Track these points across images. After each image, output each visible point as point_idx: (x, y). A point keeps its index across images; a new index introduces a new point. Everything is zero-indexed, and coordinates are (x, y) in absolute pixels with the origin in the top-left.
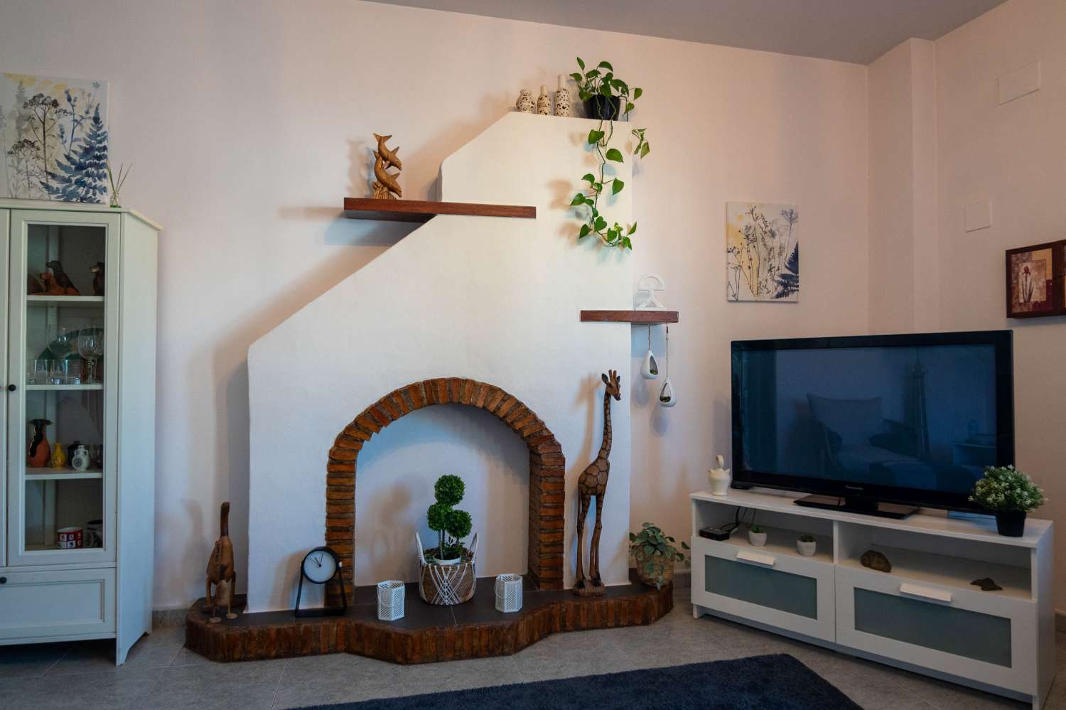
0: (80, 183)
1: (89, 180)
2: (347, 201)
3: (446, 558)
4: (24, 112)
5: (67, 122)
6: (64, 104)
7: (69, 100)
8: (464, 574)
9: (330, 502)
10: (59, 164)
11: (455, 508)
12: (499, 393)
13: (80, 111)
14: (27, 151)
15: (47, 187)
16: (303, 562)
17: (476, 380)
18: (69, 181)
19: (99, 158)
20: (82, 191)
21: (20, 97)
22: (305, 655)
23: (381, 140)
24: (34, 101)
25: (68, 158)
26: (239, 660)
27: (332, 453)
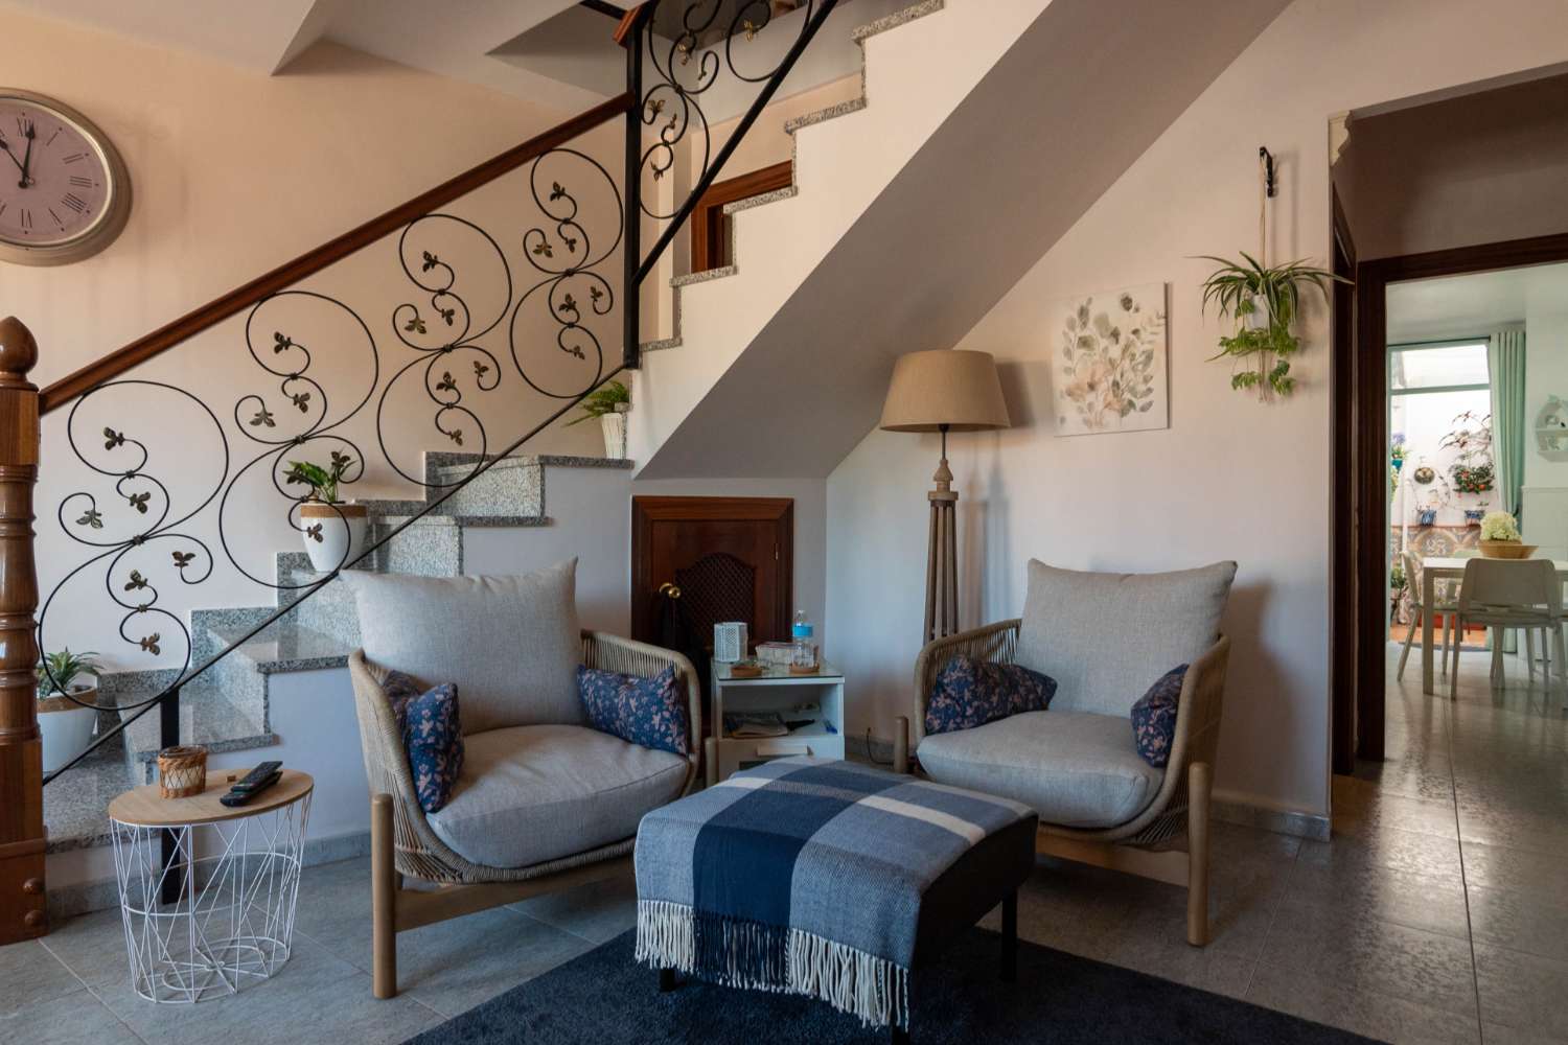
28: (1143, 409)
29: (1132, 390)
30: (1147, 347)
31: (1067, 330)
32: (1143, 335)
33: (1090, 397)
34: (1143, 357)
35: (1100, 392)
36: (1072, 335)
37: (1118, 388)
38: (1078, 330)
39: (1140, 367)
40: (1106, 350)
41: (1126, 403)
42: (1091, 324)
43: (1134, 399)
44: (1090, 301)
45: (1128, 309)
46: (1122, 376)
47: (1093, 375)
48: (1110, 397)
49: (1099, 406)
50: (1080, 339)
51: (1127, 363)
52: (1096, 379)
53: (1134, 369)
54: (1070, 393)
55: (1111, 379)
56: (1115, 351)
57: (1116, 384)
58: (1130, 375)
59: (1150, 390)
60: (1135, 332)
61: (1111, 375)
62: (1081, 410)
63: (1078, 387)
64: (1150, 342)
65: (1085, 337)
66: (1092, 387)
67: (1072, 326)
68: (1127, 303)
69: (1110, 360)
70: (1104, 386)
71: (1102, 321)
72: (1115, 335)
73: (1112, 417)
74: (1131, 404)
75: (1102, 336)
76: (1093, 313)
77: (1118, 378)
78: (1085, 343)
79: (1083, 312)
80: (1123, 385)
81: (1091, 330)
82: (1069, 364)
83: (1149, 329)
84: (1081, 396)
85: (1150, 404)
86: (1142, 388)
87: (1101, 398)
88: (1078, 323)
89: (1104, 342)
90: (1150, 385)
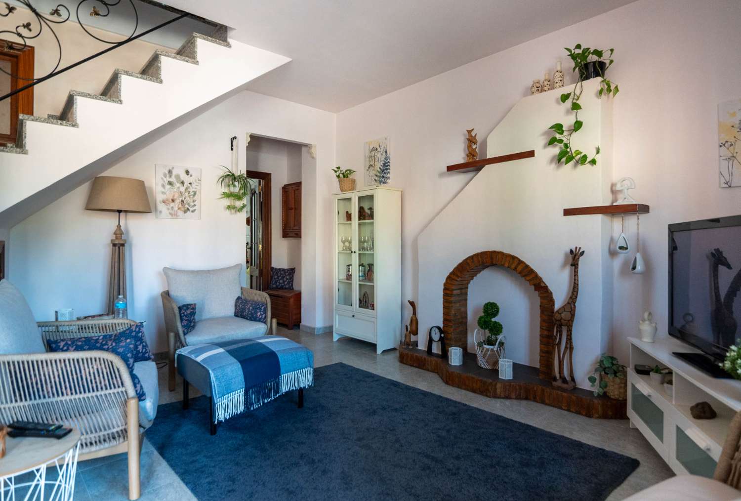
0: (383, 177)
1: (385, 175)
2: (448, 167)
3: (488, 345)
4: (370, 154)
5: (379, 155)
6: (379, 149)
7: (380, 147)
8: (489, 353)
9: (445, 307)
10: (378, 171)
11: (493, 320)
12: (516, 259)
13: (382, 151)
14: (371, 168)
15: (375, 180)
16: (431, 330)
17: (505, 252)
18: (380, 177)
19: (387, 166)
20: (383, 180)
21: (369, 150)
22: (423, 369)
23: (470, 132)
24: (372, 150)
25: (380, 168)
26: (405, 364)
27: (445, 285)
28: (192, 212)
29: (189, 204)
30: (194, 190)
31: (163, 177)
32: (193, 185)
33: (172, 204)
34: (193, 193)
35: (176, 203)
36: (165, 179)
37: (183, 202)
38: (168, 178)
39: (192, 196)
40: (179, 188)
41: (186, 208)
42: (173, 177)
43: (189, 208)
44: (173, 168)
45: (188, 175)
46: (185, 198)
47: (174, 196)
48: (180, 206)
49: (176, 209)
50: (169, 181)
51: (187, 194)
52: (175, 198)
53: (189, 197)
54: (164, 202)
55: (181, 199)
56: (182, 189)
57: (182, 201)
58: (188, 199)
59: (195, 205)
60: (190, 184)
61: (181, 197)
62: (168, 209)
63: (167, 200)
64: (196, 188)
65: (170, 181)
66: (173, 201)
67: (165, 176)
68: (187, 172)
69: (181, 192)
70: (178, 201)
71: (178, 177)
72: (183, 183)
73: (180, 213)
74: (188, 209)
75: (178, 183)
76: (174, 173)
77: (183, 199)
78: (170, 183)
79: (170, 172)
80: (185, 202)
81: (173, 179)
82: (163, 190)
83: (195, 184)
84: (169, 204)
85: (195, 210)
86: (192, 204)
87: (177, 206)
88: (168, 176)
89: (178, 185)
90: (195, 203)
